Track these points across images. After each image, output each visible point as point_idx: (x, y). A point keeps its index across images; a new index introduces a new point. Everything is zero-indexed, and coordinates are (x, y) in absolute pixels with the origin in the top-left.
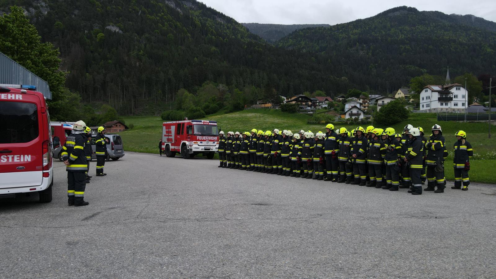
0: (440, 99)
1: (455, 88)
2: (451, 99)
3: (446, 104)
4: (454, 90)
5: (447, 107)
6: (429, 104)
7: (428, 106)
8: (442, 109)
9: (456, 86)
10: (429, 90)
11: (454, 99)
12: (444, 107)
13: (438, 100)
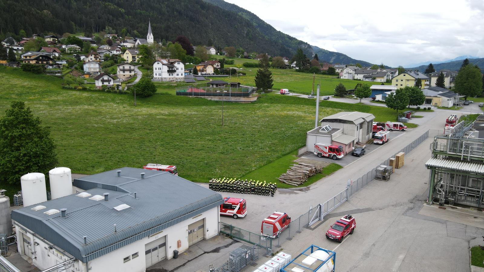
0: (169, 71)
1: (177, 63)
2: (175, 71)
3: (172, 75)
4: (176, 65)
5: (172, 77)
6: (160, 74)
7: (160, 75)
8: (170, 78)
9: (178, 61)
10: (160, 63)
11: (177, 71)
12: (171, 77)
13: (168, 72)
